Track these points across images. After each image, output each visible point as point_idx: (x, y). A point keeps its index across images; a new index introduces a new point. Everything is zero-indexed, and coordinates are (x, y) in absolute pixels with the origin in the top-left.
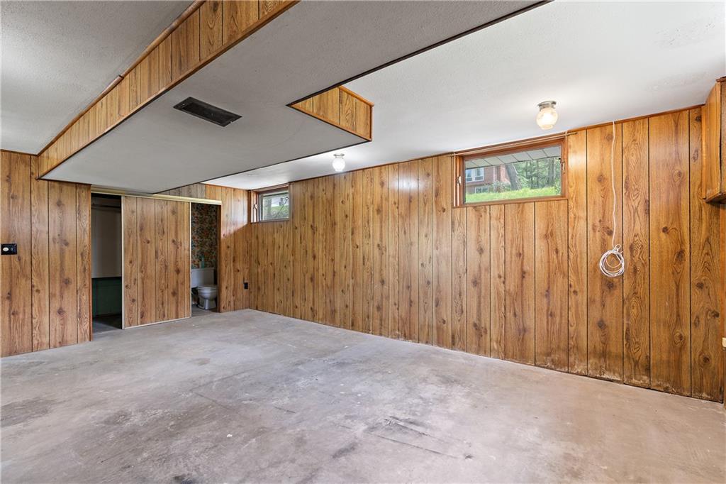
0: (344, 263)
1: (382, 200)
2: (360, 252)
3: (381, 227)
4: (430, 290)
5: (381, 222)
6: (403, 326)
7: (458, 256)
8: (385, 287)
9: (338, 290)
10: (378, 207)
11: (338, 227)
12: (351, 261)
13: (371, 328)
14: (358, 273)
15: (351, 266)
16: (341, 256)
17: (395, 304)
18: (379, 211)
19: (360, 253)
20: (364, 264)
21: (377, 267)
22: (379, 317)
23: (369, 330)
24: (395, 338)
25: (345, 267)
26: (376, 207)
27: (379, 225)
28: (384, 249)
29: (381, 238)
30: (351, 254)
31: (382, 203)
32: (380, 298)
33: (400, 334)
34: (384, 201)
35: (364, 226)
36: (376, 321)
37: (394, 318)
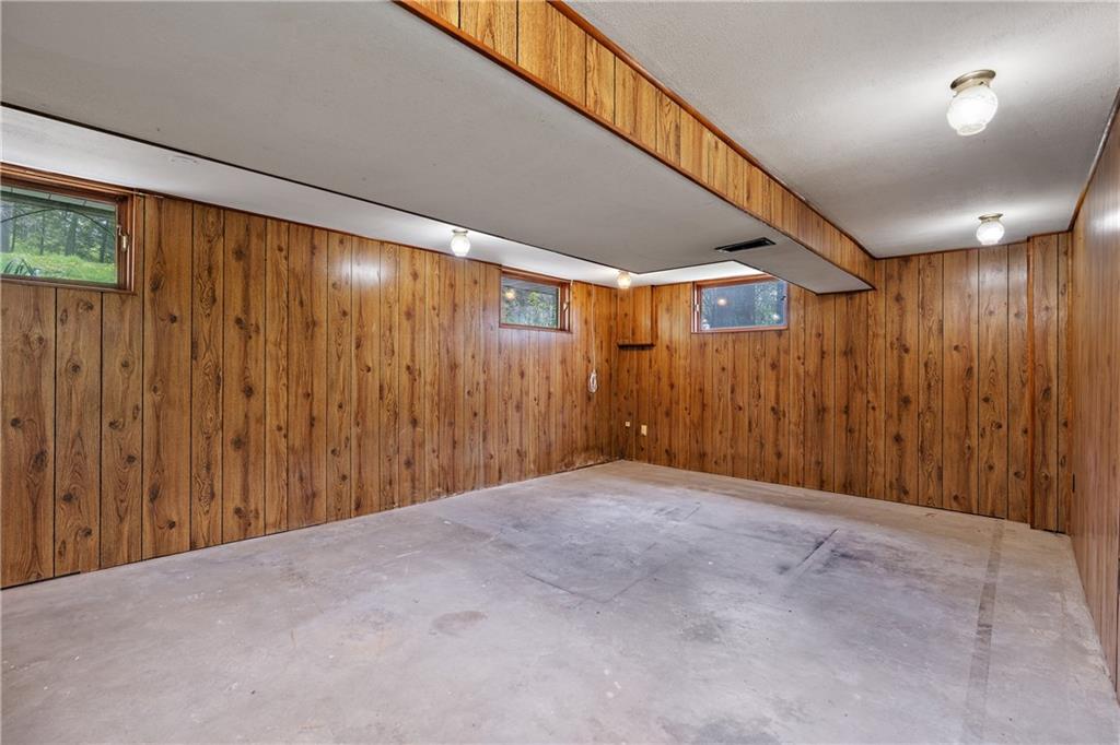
0: (337, 397)
1: (414, 300)
2: (373, 377)
3: (413, 339)
4: (476, 424)
5: (413, 333)
6: (445, 478)
7: (503, 382)
8: (418, 429)
9: (321, 450)
10: (409, 308)
11: (321, 331)
12: (355, 395)
13: (396, 499)
14: (369, 415)
15: (355, 403)
16: (331, 386)
17: (434, 451)
18: (409, 315)
19: (373, 381)
20: (381, 398)
21: (406, 400)
22: (409, 478)
23: (394, 503)
24: (434, 499)
25: (340, 407)
26: (404, 308)
27: (409, 336)
28: (417, 373)
29: (413, 355)
30: (354, 382)
31: (414, 303)
32: (409, 449)
33: (441, 490)
34: (417, 302)
35: (382, 336)
36: (405, 484)
37: (433, 472)
